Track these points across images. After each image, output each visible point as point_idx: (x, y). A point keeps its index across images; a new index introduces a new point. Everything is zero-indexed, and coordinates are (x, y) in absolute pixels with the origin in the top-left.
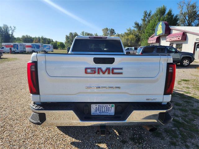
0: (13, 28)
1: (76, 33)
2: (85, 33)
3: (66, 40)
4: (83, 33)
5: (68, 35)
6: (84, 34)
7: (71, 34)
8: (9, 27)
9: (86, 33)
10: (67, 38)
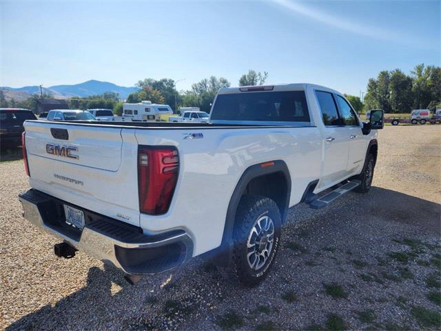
0: (263, 75)
1: (397, 71)
2: (425, 67)
3: (369, 90)
4: (419, 69)
5: (376, 78)
6: (423, 72)
7: (384, 74)
8: (257, 74)
9: (429, 68)
10: (373, 85)
